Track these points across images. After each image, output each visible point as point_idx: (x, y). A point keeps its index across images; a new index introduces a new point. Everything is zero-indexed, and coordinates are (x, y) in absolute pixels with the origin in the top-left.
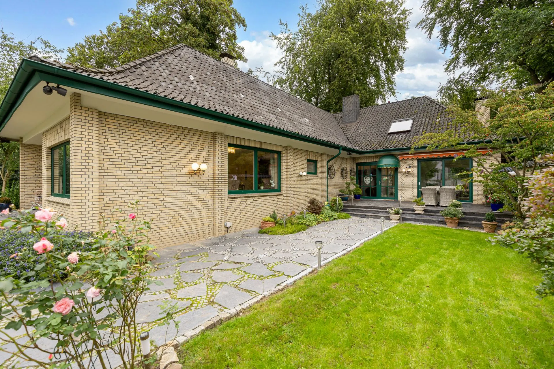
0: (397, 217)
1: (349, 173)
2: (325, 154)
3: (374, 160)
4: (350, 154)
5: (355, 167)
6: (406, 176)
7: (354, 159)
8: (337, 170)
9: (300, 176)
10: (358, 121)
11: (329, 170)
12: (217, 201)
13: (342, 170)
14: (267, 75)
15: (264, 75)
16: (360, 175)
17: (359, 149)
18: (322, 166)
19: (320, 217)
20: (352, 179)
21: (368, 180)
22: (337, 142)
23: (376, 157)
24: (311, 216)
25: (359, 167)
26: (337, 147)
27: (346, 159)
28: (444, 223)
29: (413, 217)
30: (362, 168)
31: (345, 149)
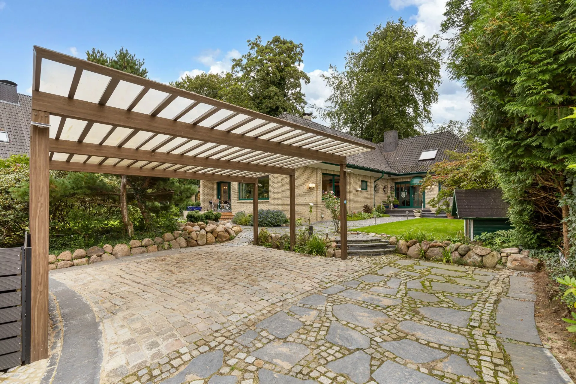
0: (419, 215)
1: (389, 189)
2: (373, 177)
3: (408, 180)
4: (390, 176)
5: (394, 186)
6: (431, 191)
7: (393, 179)
8: (381, 187)
9: (357, 191)
10: (396, 151)
11: (375, 187)
12: (318, 203)
13: (385, 187)
14: (319, 110)
15: (316, 110)
16: (397, 191)
17: (396, 172)
18: (371, 185)
19: (372, 215)
20: (391, 194)
21: (403, 195)
22: (380, 169)
23: (410, 178)
24: (366, 214)
25: (397, 185)
26: (381, 172)
27: (388, 179)
28: (446, 217)
29: (430, 215)
30: (399, 186)
31: (386, 173)
